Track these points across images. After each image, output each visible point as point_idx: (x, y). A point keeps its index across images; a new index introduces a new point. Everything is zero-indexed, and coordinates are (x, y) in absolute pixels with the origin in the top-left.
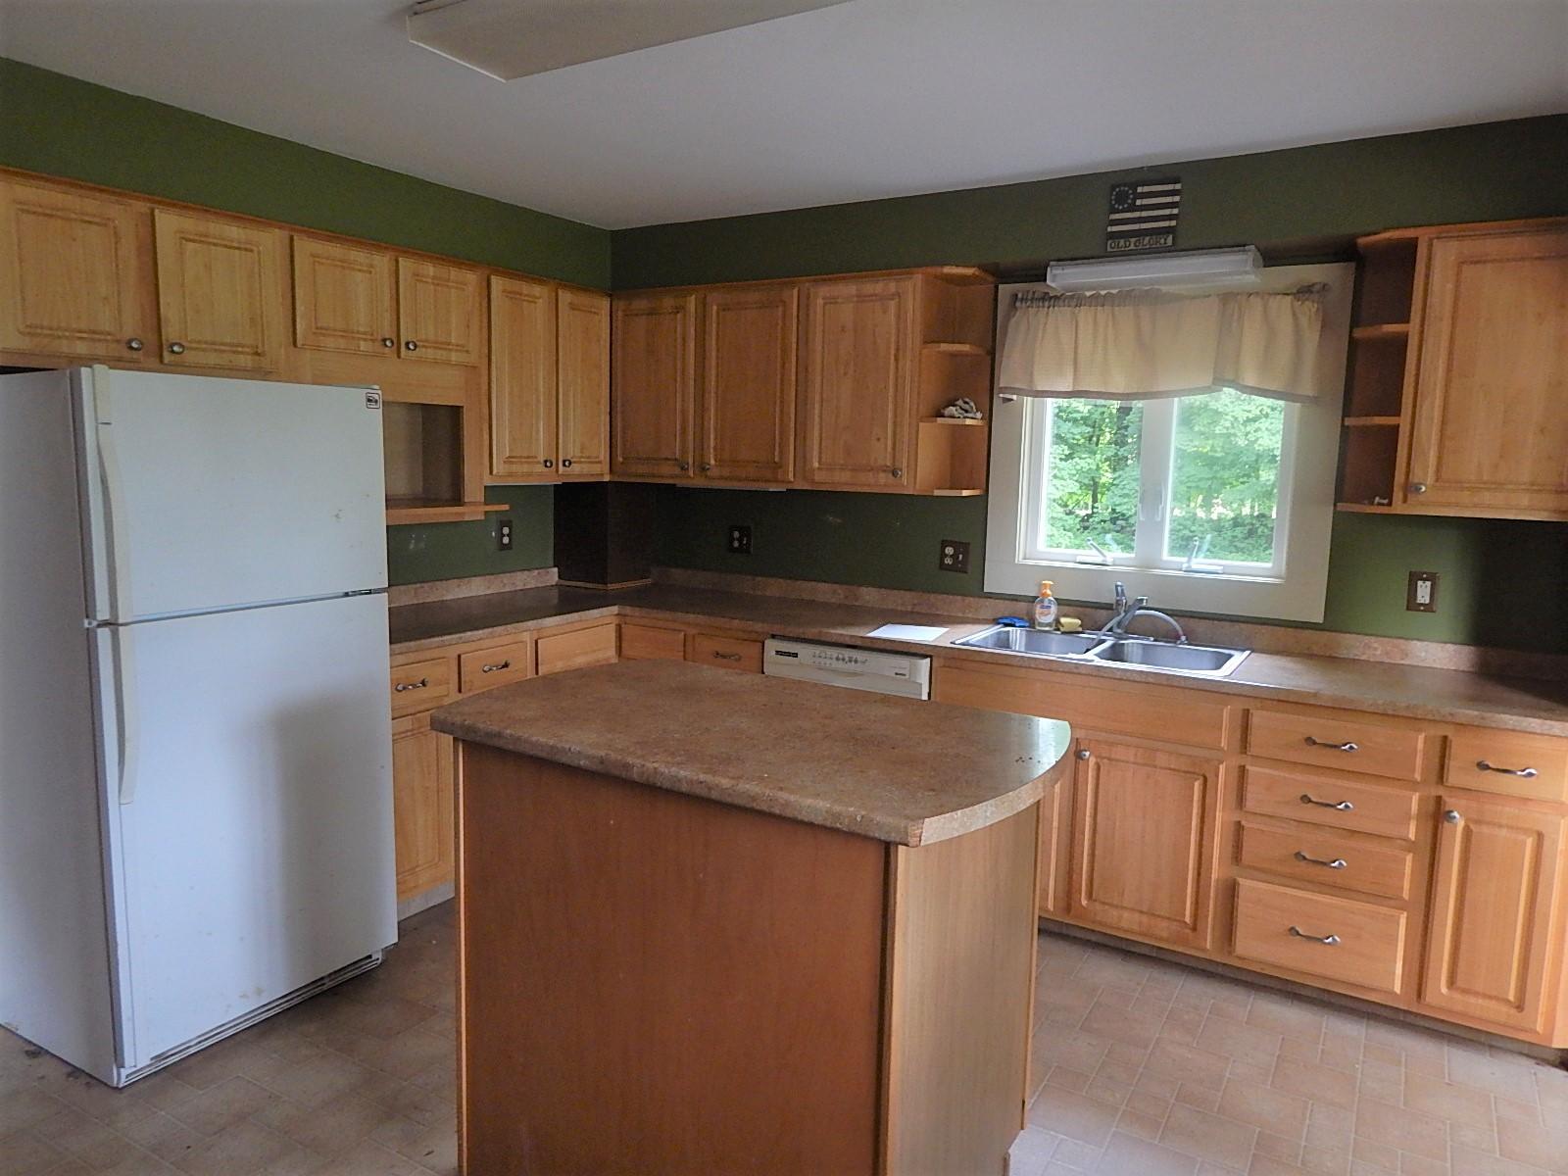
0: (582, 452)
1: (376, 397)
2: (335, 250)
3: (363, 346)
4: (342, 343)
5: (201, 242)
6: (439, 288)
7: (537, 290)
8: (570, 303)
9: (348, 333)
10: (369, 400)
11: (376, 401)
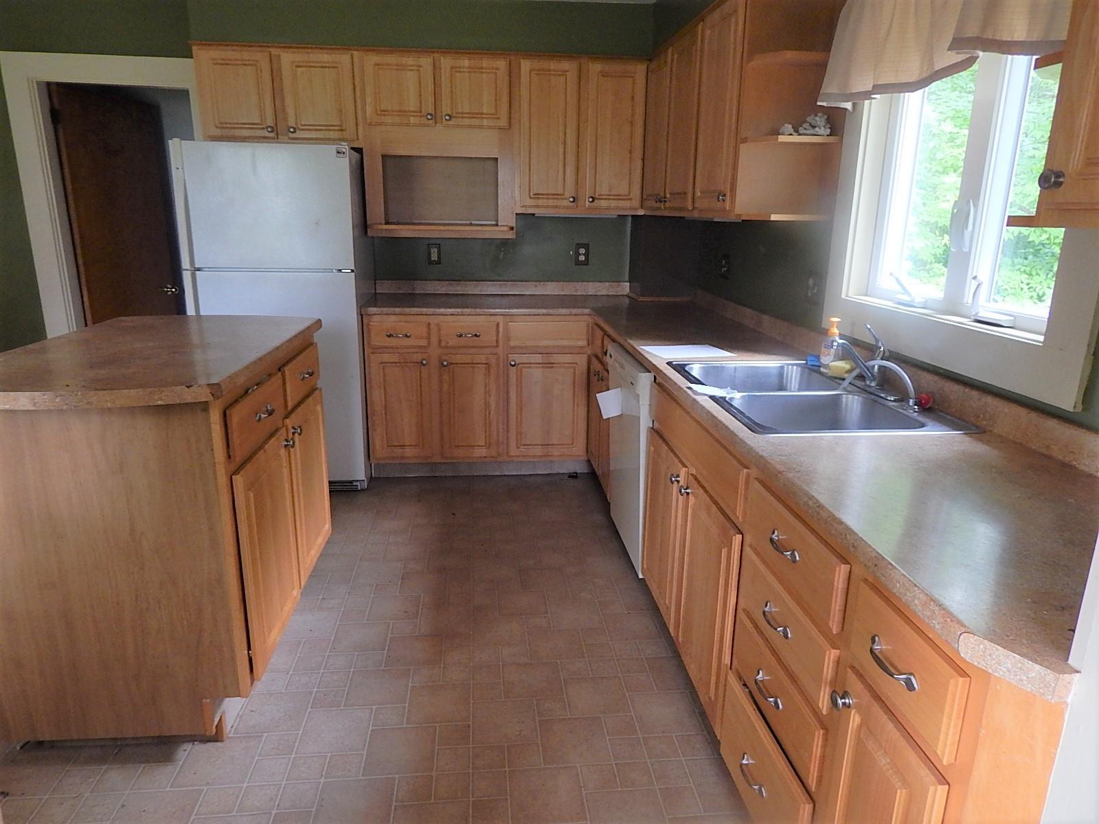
0: (610, 191)
1: (344, 150)
2: (392, 59)
3: (412, 120)
4: (397, 120)
5: (306, 67)
6: (473, 74)
7: (566, 65)
8: (601, 72)
9: (403, 113)
10: (338, 152)
11: (344, 153)
